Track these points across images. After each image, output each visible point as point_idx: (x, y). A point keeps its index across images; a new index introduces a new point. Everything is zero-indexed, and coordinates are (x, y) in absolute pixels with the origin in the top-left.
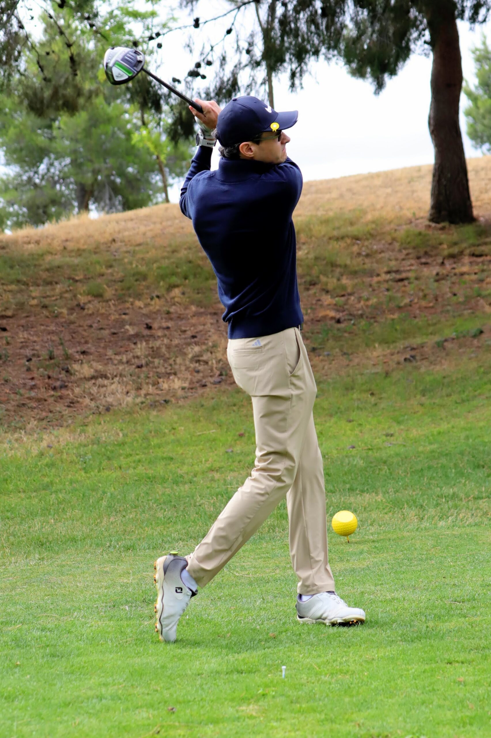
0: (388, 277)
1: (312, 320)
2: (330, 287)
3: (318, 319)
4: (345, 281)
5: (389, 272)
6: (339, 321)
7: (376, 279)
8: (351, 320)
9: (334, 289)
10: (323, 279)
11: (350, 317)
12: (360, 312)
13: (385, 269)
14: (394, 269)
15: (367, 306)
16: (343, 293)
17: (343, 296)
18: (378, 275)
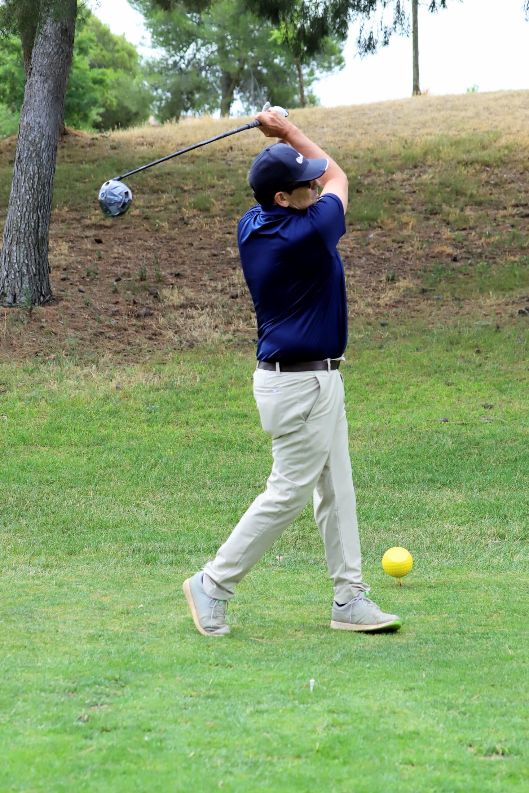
0: (515, 211)
1: (427, 255)
2: (452, 218)
3: (434, 255)
4: (468, 212)
5: (516, 206)
6: (455, 260)
7: (502, 212)
8: (469, 259)
9: (456, 221)
10: (445, 208)
11: (468, 256)
12: (479, 250)
13: (513, 202)
14: (523, 202)
15: (488, 244)
16: (464, 227)
17: (464, 229)
18: (505, 208)
